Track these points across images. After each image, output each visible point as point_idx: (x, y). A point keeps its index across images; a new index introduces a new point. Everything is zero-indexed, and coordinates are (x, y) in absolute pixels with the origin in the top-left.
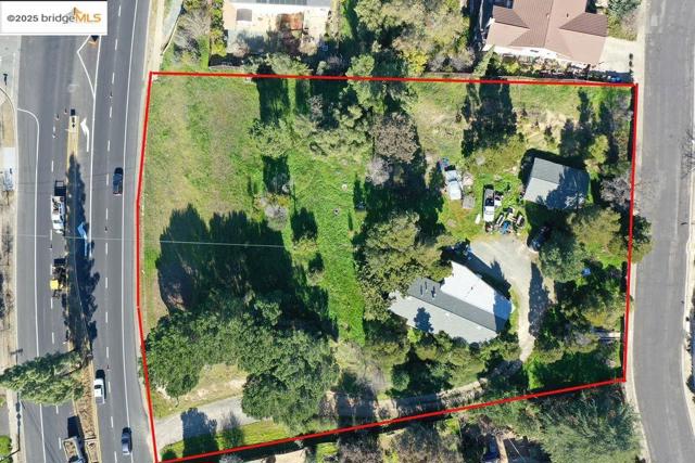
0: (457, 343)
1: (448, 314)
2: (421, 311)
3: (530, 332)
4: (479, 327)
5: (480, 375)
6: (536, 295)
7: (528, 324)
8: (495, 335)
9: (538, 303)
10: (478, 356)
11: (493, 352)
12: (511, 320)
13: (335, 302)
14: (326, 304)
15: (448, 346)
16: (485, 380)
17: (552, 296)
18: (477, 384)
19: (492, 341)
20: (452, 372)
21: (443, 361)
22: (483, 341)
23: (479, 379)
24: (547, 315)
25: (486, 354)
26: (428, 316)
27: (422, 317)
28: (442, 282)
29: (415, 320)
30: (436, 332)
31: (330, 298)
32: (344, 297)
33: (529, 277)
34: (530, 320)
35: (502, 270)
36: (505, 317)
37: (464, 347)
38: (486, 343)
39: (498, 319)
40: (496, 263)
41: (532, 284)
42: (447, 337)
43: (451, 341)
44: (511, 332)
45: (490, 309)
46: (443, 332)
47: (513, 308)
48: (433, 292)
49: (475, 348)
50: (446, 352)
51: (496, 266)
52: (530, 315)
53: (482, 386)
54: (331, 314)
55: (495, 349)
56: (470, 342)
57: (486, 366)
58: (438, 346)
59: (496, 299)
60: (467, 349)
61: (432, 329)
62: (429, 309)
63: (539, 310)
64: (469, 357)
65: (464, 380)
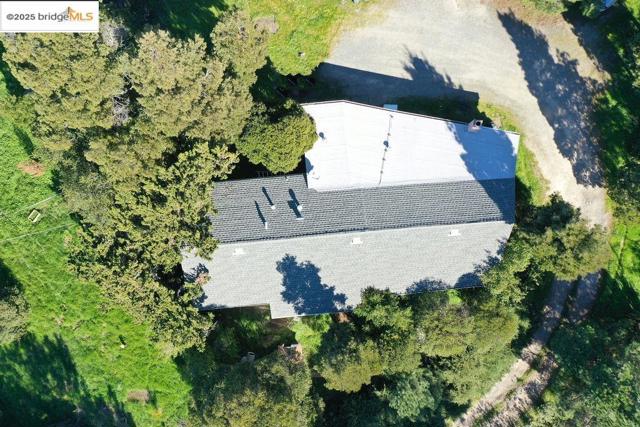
0: (421, 298)
1: (357, 238)
2: (287, 265)
3: (580, 180)
4: (455, 231)
5: (517, 346)
6: (550, 85)
7: (566, 165)
8: (504, 229)
9: (563, 101)
10: (491, 305)
11: (523, 277)
12: (522, 175)
13: (88, 351)
14: (71, 368)
15: (402, 319)
16: (534, 348)
17: (588, 68)
18: (520, 366)
19: (506, 250)
20: (448, 376)
21: (410, 365)
22: (481, 259)
23: (518, 354)
24: (601, 117)
25: (506, 289)
26: (312, 271)
27: (301, 281)
28: (303, 168)
29: (288, 296)
30: (354, 300)
31: (72, 347)
32: (103, 330)
33: (510, 52)
34: (566, 153)
35: (439, 70)
36: (504, 172)
37: (444, 299)
38: (493, 262)
39: (492, 187)
40: (416, 61)
41: (526, 63)
42: (387, 298)
43: (403, 303)
44: (540, 200)
45: (460, 173)
46: (370, 291)
47: (514, 139)
48: (293, 204)
49: (472, 289)
50: (404, 336)
51: (420, 67)
52: (559, 138)
53: (535, 364)
54: (94, 385)
55: (522, 265)
56: (452, 280)
57: (522, 315)
58: (377, 333)
59: (460, 138)
60: (455, 301)
61: (342, 298)
62: (304, 250)
63: (574, 118)
64: (470, 322)
65: (486, 379)
